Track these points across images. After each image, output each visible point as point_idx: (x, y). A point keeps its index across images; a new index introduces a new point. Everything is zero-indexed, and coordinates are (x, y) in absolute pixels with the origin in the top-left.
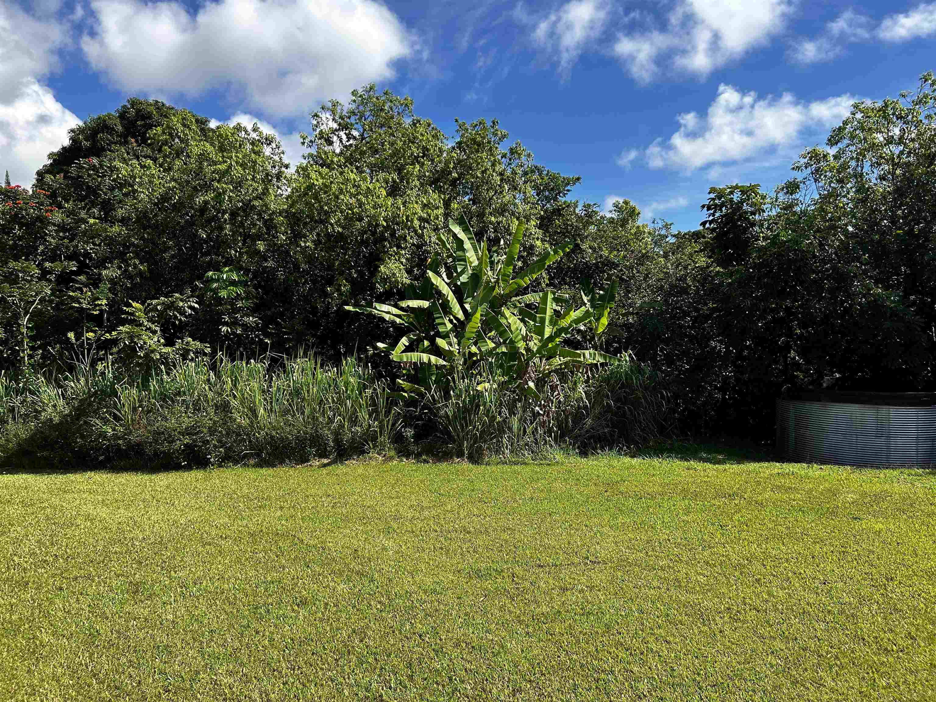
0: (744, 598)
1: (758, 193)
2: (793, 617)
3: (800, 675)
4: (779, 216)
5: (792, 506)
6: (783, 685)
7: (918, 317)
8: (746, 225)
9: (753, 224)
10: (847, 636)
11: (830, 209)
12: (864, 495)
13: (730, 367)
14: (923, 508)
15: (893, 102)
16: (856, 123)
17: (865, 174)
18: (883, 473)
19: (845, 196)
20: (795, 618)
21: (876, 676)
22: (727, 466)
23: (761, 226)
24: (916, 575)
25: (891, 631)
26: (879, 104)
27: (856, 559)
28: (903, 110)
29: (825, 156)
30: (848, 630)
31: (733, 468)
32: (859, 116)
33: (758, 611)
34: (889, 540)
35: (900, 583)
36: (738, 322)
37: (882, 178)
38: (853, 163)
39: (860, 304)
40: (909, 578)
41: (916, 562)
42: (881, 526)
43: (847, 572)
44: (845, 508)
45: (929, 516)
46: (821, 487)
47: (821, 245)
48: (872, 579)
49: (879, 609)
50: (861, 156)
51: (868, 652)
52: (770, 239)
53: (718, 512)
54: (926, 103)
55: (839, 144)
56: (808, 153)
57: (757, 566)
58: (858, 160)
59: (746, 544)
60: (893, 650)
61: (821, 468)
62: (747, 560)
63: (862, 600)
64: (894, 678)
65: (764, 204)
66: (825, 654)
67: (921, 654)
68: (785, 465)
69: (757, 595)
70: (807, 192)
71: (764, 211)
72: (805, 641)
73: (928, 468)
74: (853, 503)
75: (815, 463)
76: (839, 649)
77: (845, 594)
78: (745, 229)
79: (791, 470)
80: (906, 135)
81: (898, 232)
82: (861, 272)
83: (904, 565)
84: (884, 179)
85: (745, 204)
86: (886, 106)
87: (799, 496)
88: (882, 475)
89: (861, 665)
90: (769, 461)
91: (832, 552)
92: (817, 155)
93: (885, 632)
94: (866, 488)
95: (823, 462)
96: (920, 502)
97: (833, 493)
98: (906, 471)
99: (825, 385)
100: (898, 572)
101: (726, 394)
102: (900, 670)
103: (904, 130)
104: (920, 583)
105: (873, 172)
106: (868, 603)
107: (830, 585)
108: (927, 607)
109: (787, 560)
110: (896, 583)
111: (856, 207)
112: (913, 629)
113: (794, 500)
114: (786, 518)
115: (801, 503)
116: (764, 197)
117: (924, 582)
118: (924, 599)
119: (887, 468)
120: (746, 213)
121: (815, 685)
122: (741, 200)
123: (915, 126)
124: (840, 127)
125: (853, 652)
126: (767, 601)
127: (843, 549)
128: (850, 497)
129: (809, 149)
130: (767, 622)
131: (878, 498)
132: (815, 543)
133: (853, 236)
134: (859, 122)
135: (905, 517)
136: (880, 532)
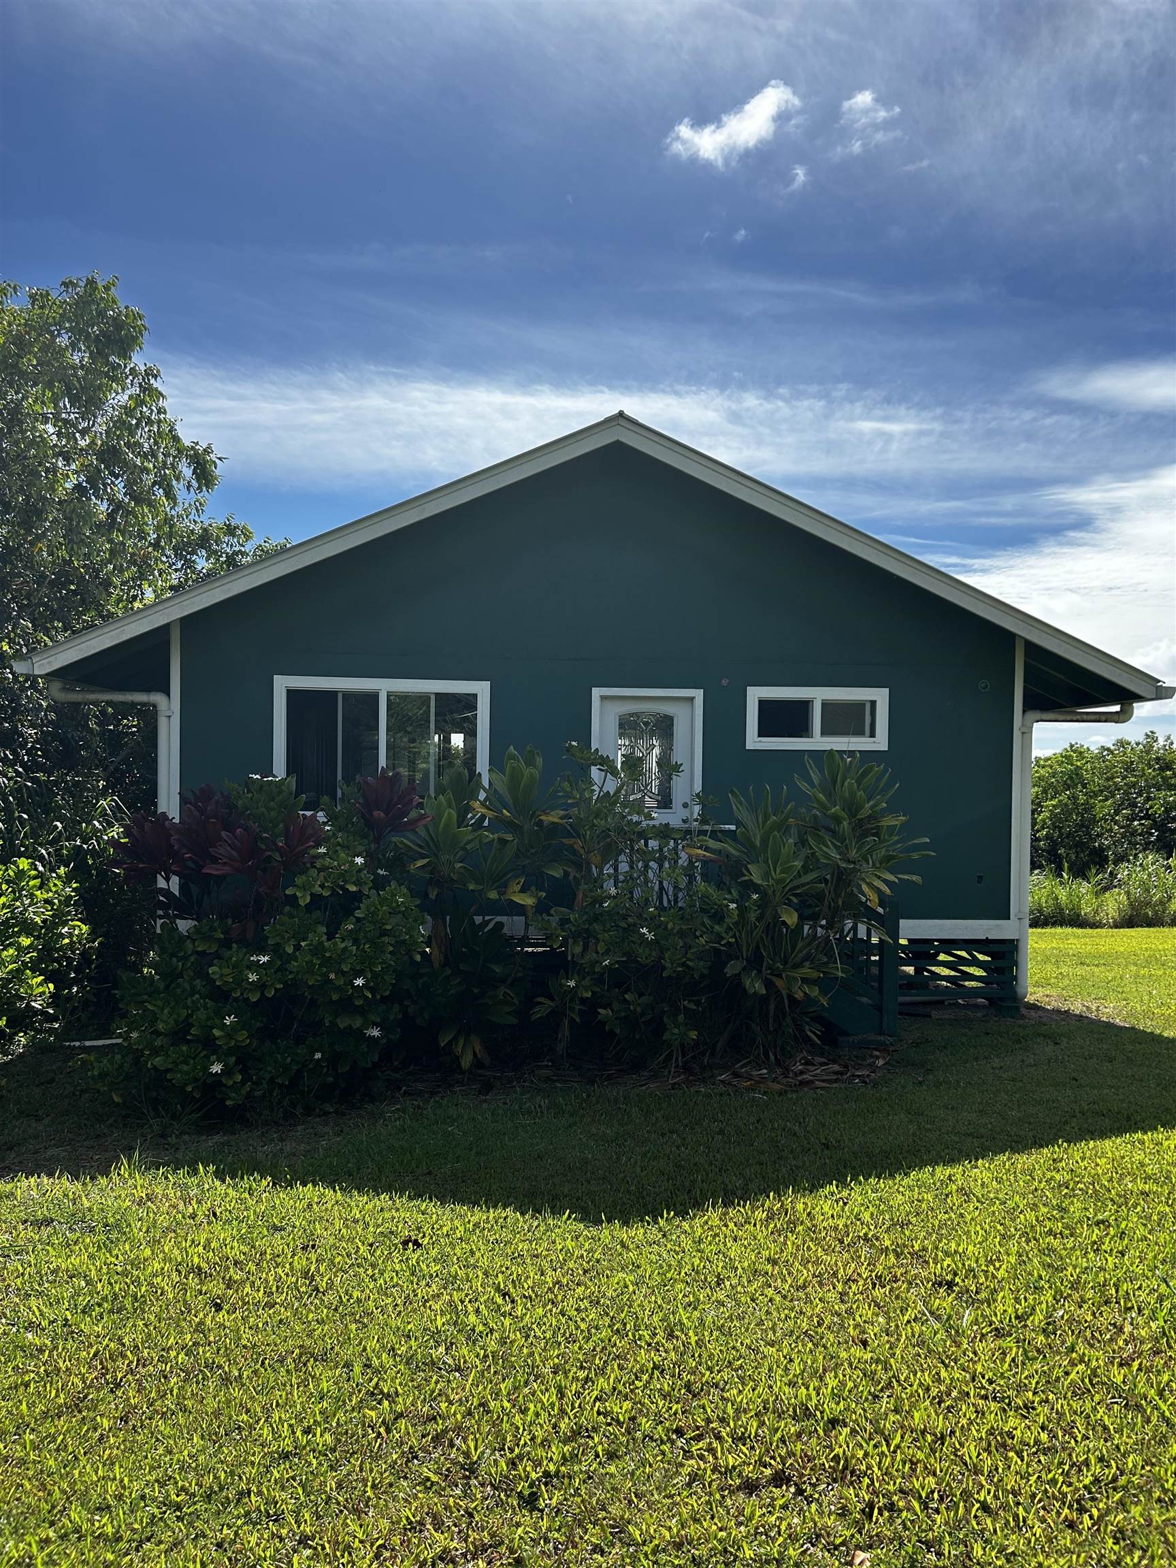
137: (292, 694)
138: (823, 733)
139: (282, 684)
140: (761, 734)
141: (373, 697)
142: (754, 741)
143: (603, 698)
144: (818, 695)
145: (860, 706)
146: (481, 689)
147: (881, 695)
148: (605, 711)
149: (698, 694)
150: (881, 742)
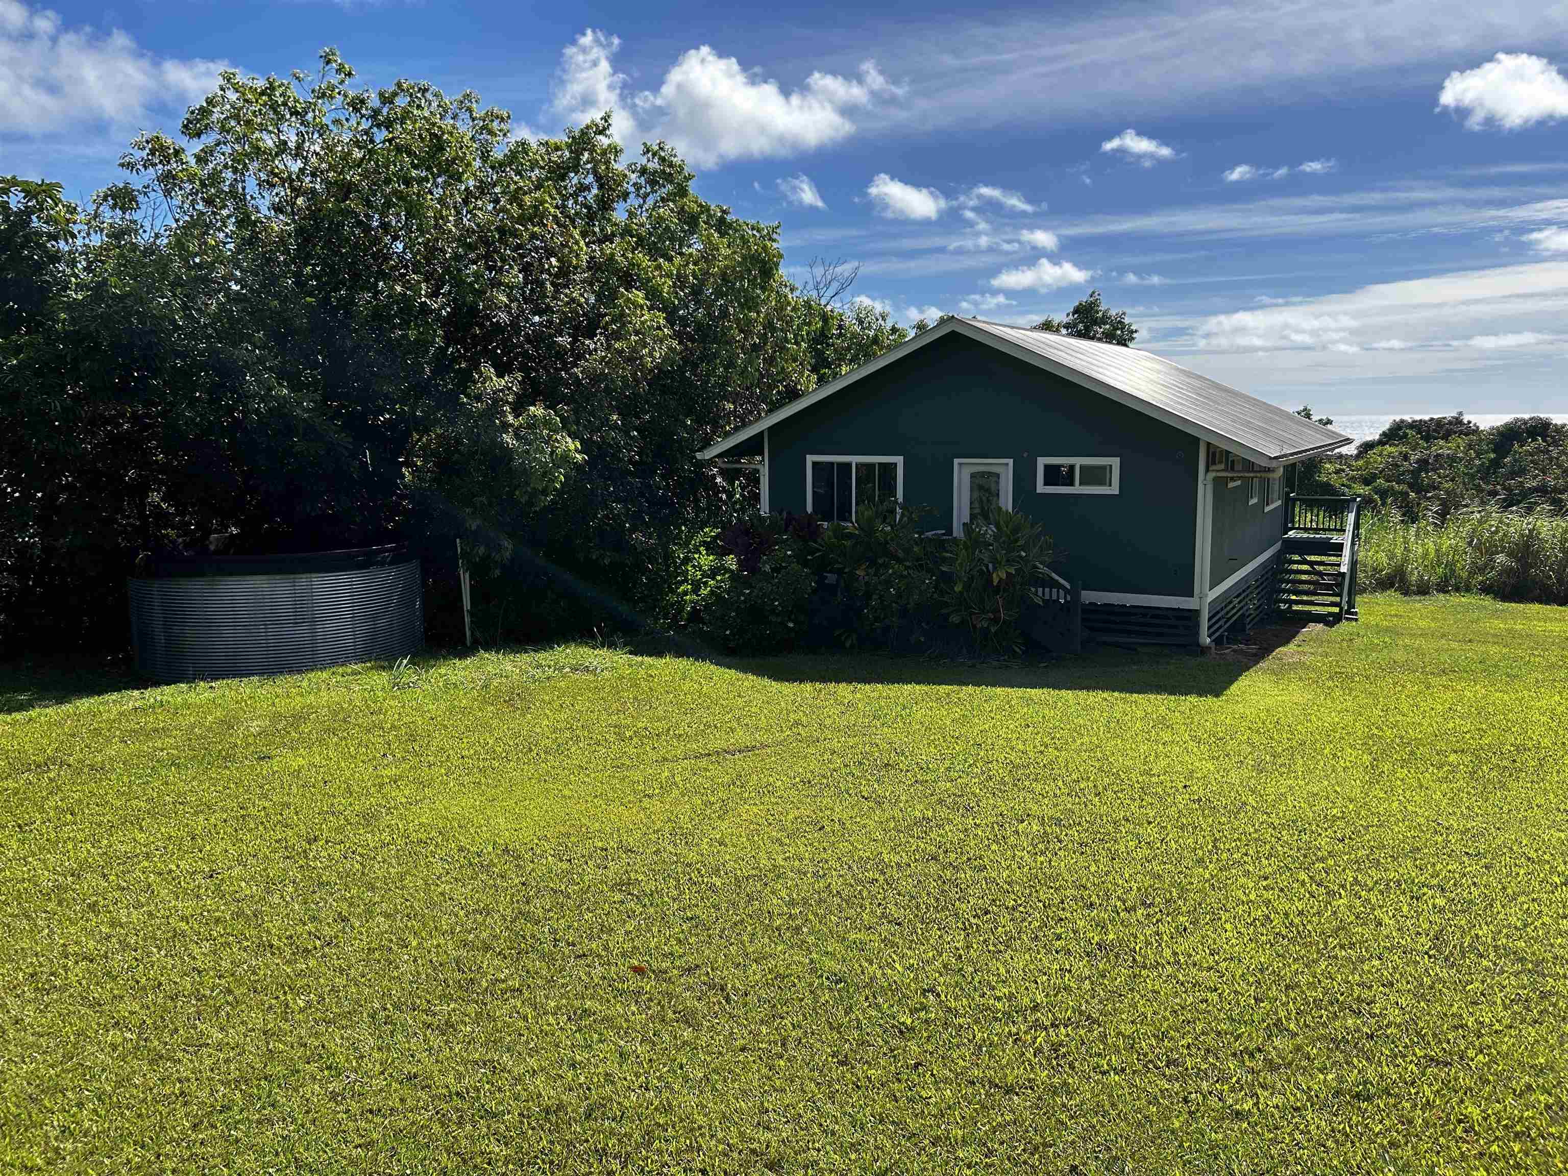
0: (64, 945)
1: (60, 201)
2: (155, 950)
3: (166, 1043)
4: (105, 248)
5: (158, 761)
6: (135, 1072)
7: (343, 435)
8: (41, 257)
9: (55, 258)
10: (245, 951)
11: (193, 247)
12: (277, 717)
13: (32, 527)
14: (360, 721)
15: (283, 84)
16: (228, 107)
17: (248, 197)
18: (307, 680)
19: (220, 230)
20: (160, 949)
21: (289, 997)
22: (33, 713)
23: (73, 263)
24: (350, 824)
25: (314, 919)
26: (261, 84)
27: (262, 823)
28: (298, 101)
29: (177, 153)
30: (247, 939)
31: (50, 713)
32: (232, 96)
33: (91, 961)
34: (313, 780)
35: (327, 842)
36: (39, 442)
37: (278, 209)
38: (228, 175)
39: (257, 411)
40: (339, 830)
41: (351, 805)
42: (301, 761)
43: (248, 847)
44: (249, 745)
45: (369, 731)
46: (210, 718)
47: (185, 307)
48: (286, 848)
49: (296, 890)
50: (239, 164)
51: (278, 965)
52: (91, 289)
53: (14, 801)
54: (332, 97)
55: (203, 137)
56: (147, 142)
57: (92, 880)
58: (235, 171)
59: (70, 847)
60: (315, 948)
61: (211, 687)
62: (72, 875)
63: (270, 885)
64: (316, 989)
65: (75, 223)
66: (208, 993)
67: (355, 939)
68: (147, 693)
69: (90, 934)
70: (157, 213)
71: (74, 236)
72: (175, 983)
73: (370, 661)
74: (260, 734)
75: (202, 680)
76: (232, 975)
77: (243, 884)
78: (39, 267)
79: (159, 698)
80: (307, 144)
81: (308, 299)
82: (255, 359)
83: (333, 813)
84: (282, 212)
85: (34, 217)
86: (272, 88)
87: (172, 741)
88: (305, 684)
89: (266, 989)
90: (119, 690)
91: (225, 821)
92: (163, 148)
93: (304, 924)
94: (282, 706)
95: (215, 676)
96: (356, 713)
97: (228, 724)
98: (340, 670)
99: (212, 547)
100: (324, 826)
101: (29, 579)
102: (325, 974)
103: (303, 135)
104: (354, 835)
105: (264, 197)
106: (280, 886)
107: (220, 877)
108: (364, 867)
109: (147, 856)
110: (321, 843)
111: (239, 250)
112: (345, 906)
113: (162, 750)
114: (147, 783)
115: (175, 752)
116: (72, 210)
117: (362, 831)
118: (361, 855)
119: (312, 670)
120: (39, 234)
121: (191, 1049)
122: (27, 207)
123: (318, 131)
124: (202, 107)
125: (254, 973)
126: (108, 937)
127: (242, 812)
128: (255, 727)
129: (147, 135)
130: (108, 974)
131: (298, 718)
132: (196, 813)
133: (237, 298)
134: (233, 107)
135: (335, 739)
136: (299, 772)
137: (815, 464)
138: (1080, 484)
139: (810, 459)
140: (1046, 484)
141: (849, 465)
142: (1041, 488)
143: (960, 464)
144: (1078, 462)
145: (1103, 468)
146: (899, 460)
147: (1115, 462)
148: (960, 472)
149: (1011, 462)
150: (1115, 489)
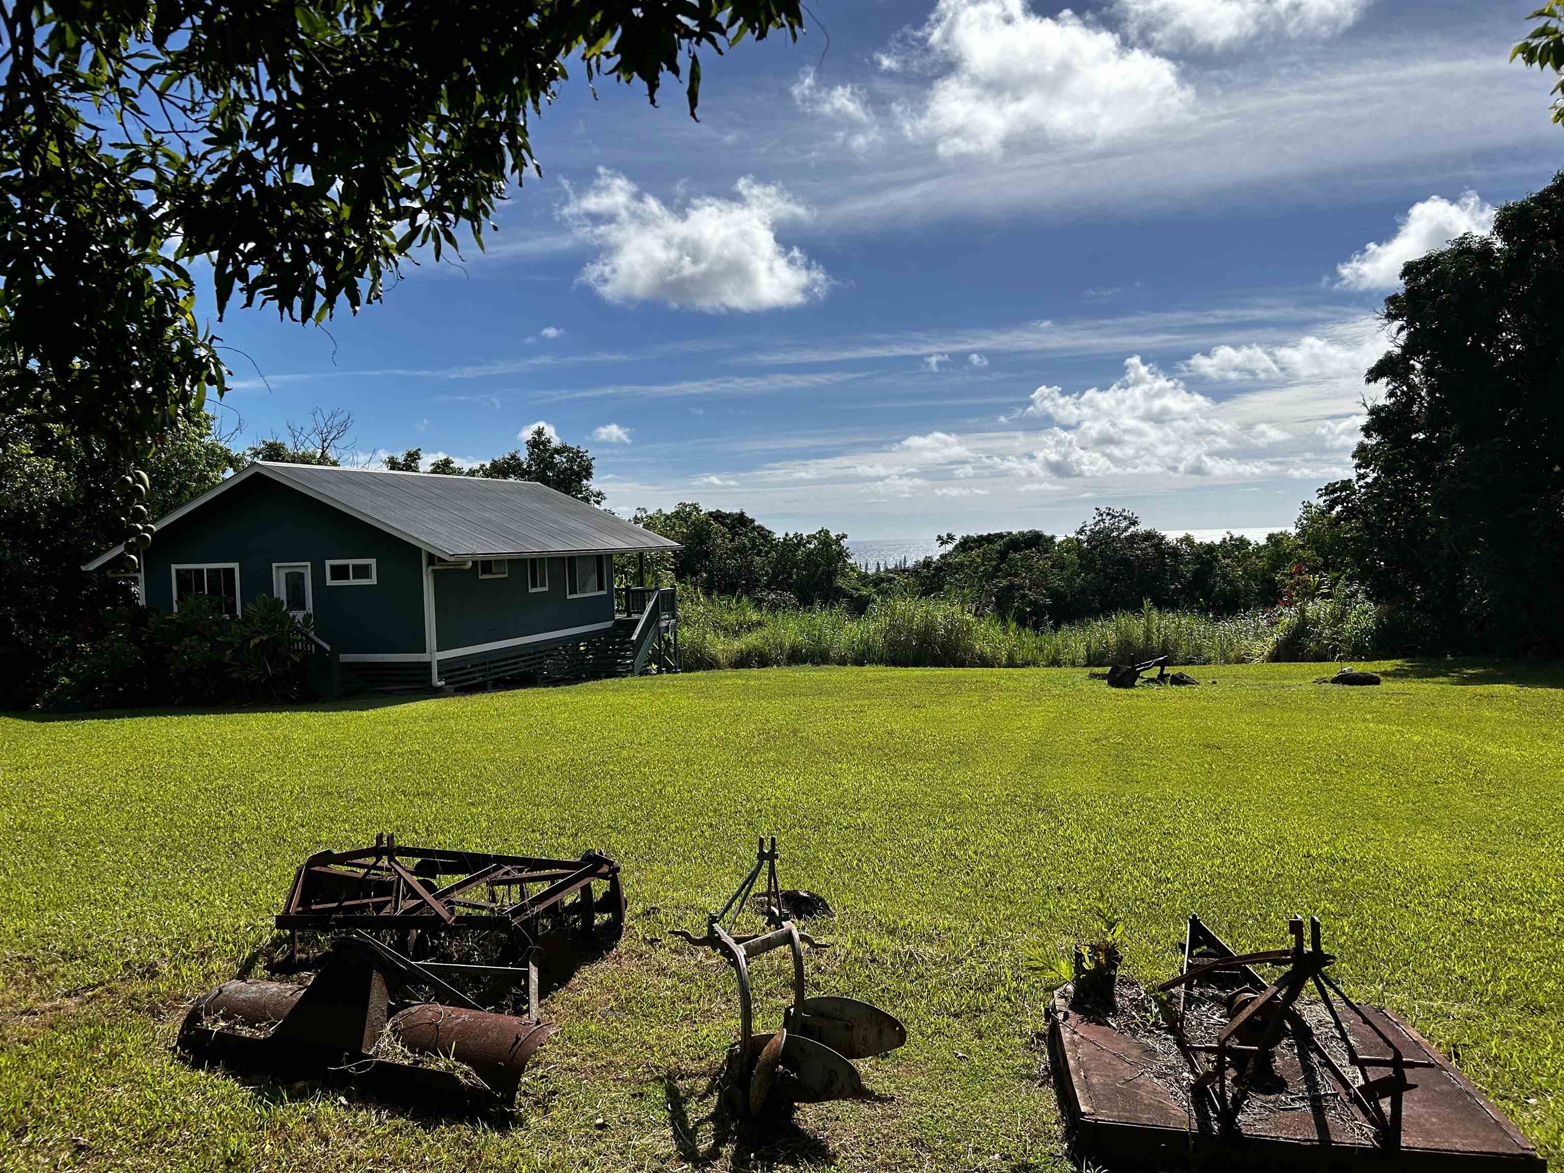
137: (177, 571)
138: (354, 578)
139: (174, 567)
140: (332, 579)
141: (202, 570)
142: (330, 582)
143: (278, 567)
144: (351, 562)
145: (366, 566)
146: (236, 566)
147: (373, 562)
148: (278, 573)
149: (309, 564)
150: (374, 581)
